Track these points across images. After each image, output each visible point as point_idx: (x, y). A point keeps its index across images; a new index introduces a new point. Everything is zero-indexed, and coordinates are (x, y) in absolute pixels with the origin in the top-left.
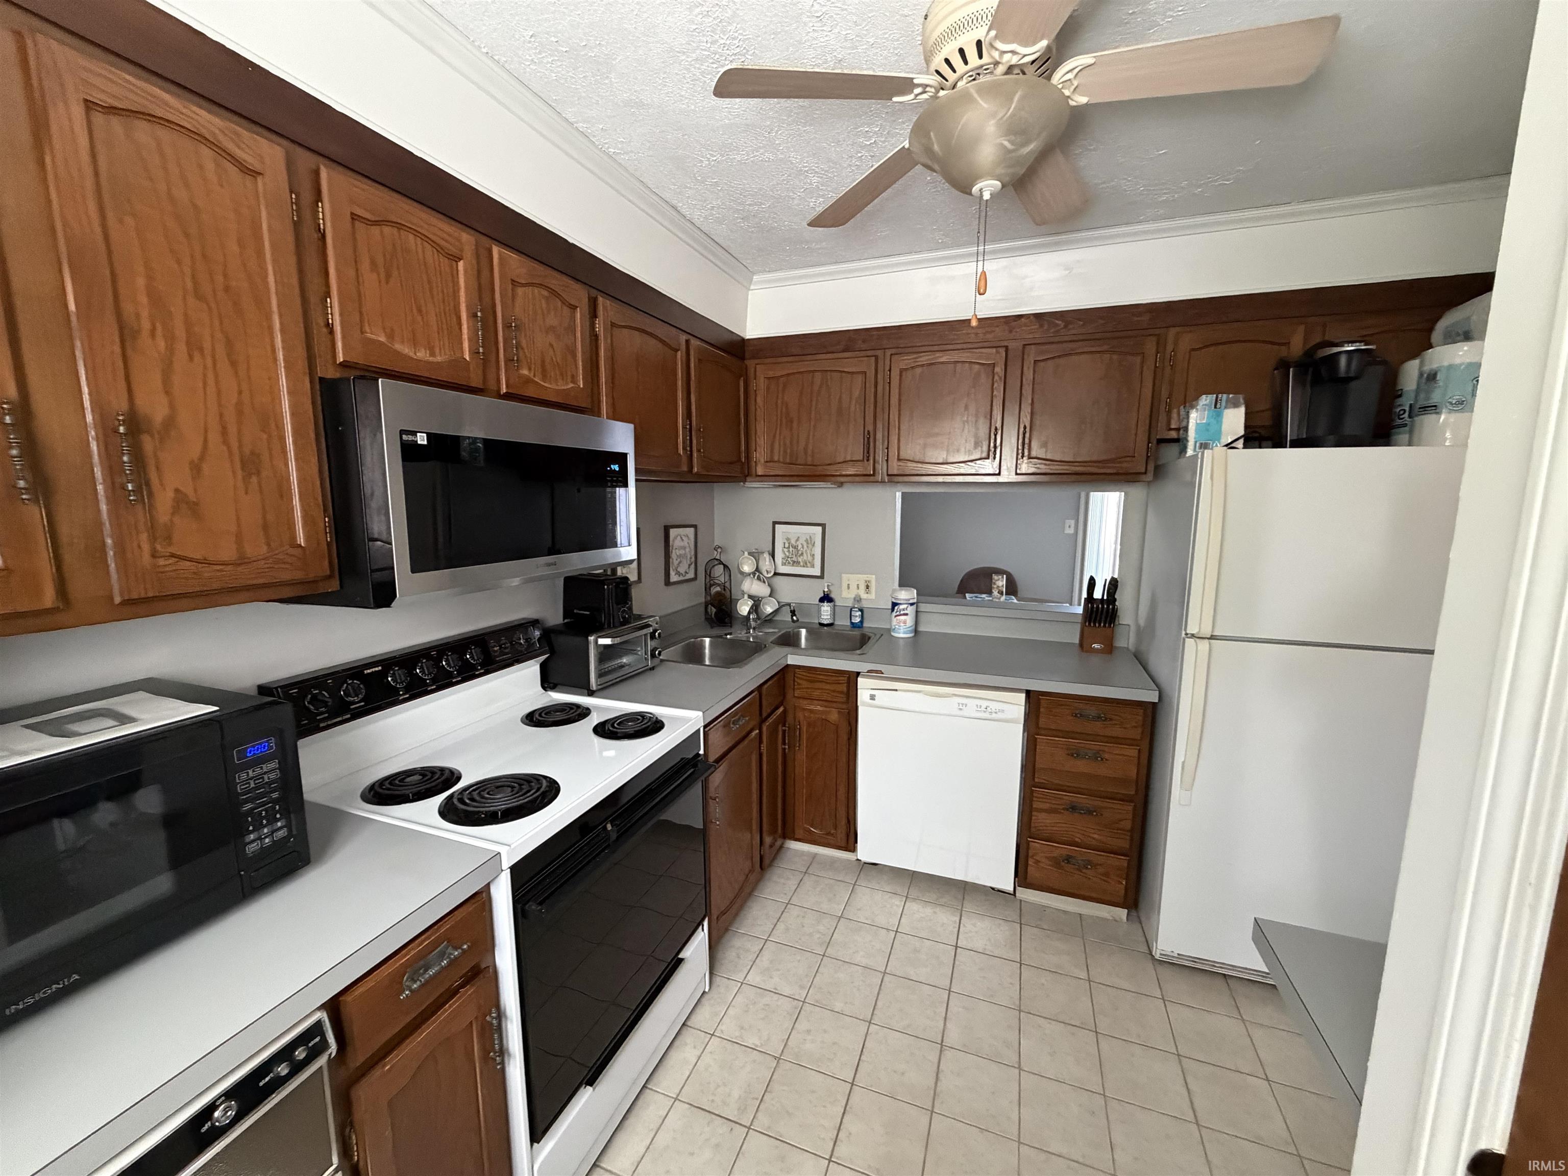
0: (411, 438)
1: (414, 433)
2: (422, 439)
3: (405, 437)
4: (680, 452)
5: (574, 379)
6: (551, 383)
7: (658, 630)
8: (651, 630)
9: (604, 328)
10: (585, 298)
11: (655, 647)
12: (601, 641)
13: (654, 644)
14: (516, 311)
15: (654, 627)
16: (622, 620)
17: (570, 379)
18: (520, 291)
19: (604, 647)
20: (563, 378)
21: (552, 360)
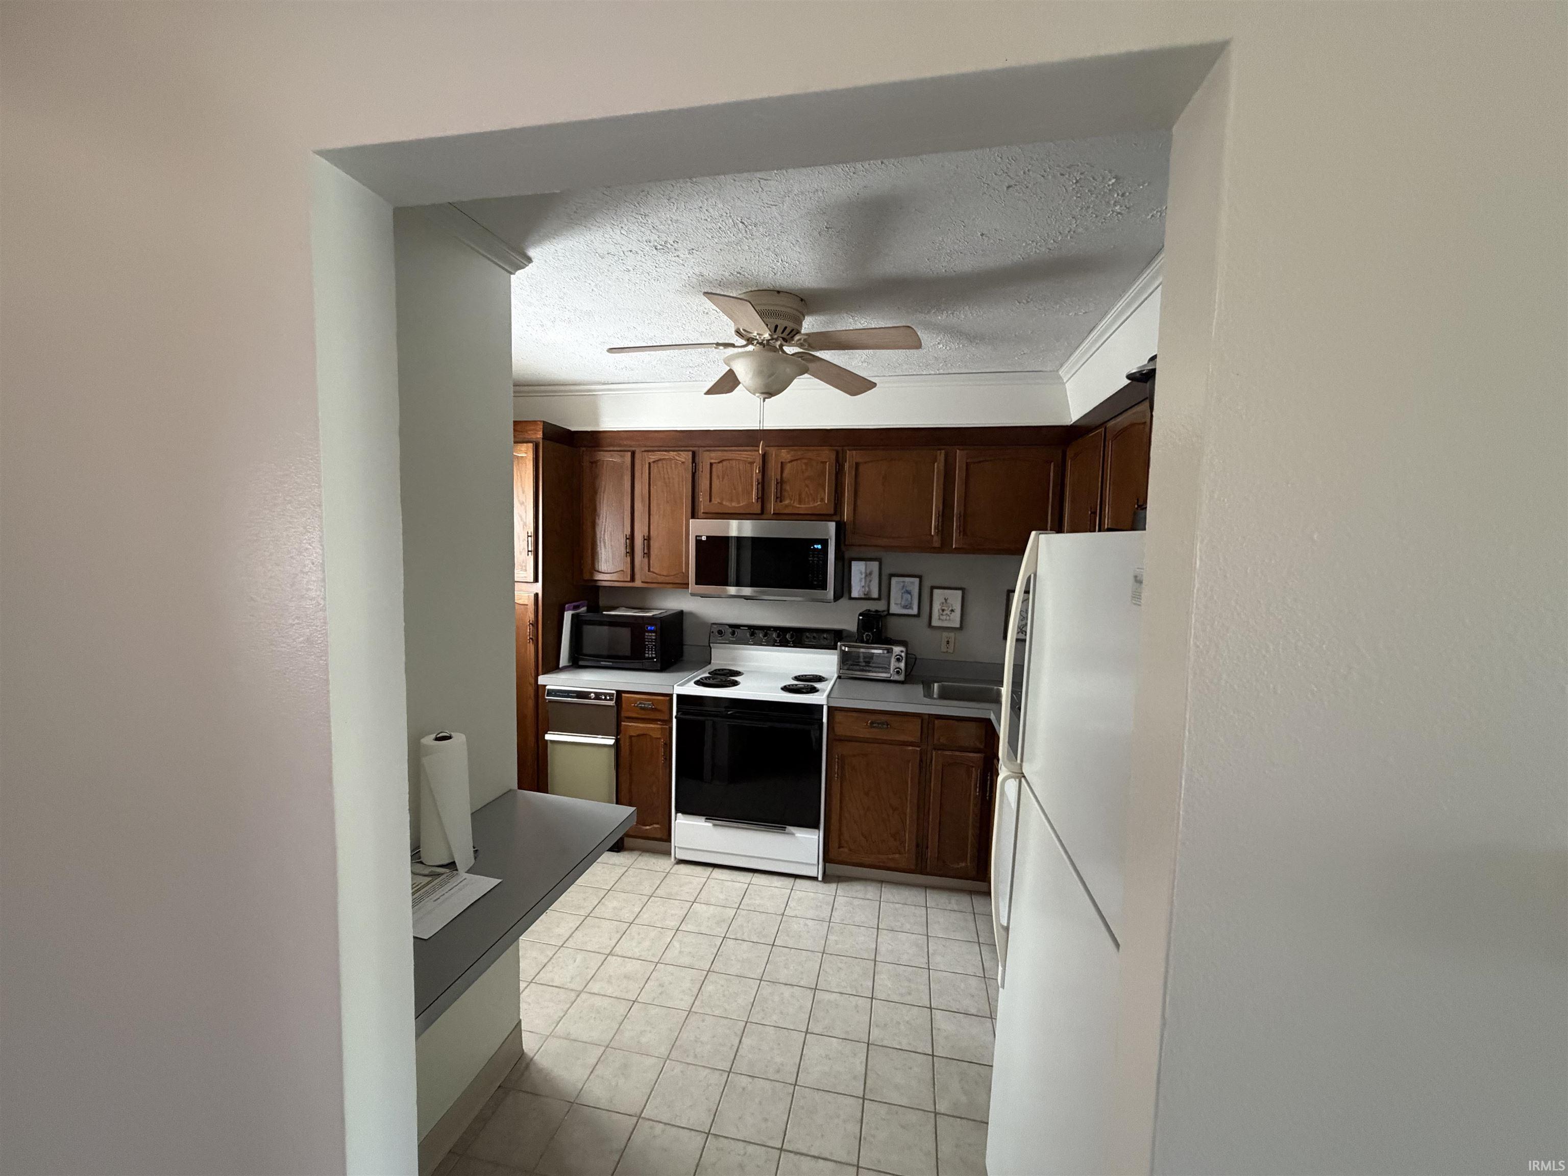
0: (700, 538)
1: (701, 536)
2: (704, 538)
3: (698, 538)
4: (933, 534)
5: (822, 500)
6: (805, 504)
7: (901, 656)
8: (894, 655)
9: (849, 467)
10: (833, 456)
11: (898, 666)
12: (843, 648)
13: (897, 665)
14: (785, 475)
15: (897, 653)
16: (865, 640)
17: (819, 500)
18: (789, 465)
19: (844, 651)
20: (814, 500)
21: (807, 493)
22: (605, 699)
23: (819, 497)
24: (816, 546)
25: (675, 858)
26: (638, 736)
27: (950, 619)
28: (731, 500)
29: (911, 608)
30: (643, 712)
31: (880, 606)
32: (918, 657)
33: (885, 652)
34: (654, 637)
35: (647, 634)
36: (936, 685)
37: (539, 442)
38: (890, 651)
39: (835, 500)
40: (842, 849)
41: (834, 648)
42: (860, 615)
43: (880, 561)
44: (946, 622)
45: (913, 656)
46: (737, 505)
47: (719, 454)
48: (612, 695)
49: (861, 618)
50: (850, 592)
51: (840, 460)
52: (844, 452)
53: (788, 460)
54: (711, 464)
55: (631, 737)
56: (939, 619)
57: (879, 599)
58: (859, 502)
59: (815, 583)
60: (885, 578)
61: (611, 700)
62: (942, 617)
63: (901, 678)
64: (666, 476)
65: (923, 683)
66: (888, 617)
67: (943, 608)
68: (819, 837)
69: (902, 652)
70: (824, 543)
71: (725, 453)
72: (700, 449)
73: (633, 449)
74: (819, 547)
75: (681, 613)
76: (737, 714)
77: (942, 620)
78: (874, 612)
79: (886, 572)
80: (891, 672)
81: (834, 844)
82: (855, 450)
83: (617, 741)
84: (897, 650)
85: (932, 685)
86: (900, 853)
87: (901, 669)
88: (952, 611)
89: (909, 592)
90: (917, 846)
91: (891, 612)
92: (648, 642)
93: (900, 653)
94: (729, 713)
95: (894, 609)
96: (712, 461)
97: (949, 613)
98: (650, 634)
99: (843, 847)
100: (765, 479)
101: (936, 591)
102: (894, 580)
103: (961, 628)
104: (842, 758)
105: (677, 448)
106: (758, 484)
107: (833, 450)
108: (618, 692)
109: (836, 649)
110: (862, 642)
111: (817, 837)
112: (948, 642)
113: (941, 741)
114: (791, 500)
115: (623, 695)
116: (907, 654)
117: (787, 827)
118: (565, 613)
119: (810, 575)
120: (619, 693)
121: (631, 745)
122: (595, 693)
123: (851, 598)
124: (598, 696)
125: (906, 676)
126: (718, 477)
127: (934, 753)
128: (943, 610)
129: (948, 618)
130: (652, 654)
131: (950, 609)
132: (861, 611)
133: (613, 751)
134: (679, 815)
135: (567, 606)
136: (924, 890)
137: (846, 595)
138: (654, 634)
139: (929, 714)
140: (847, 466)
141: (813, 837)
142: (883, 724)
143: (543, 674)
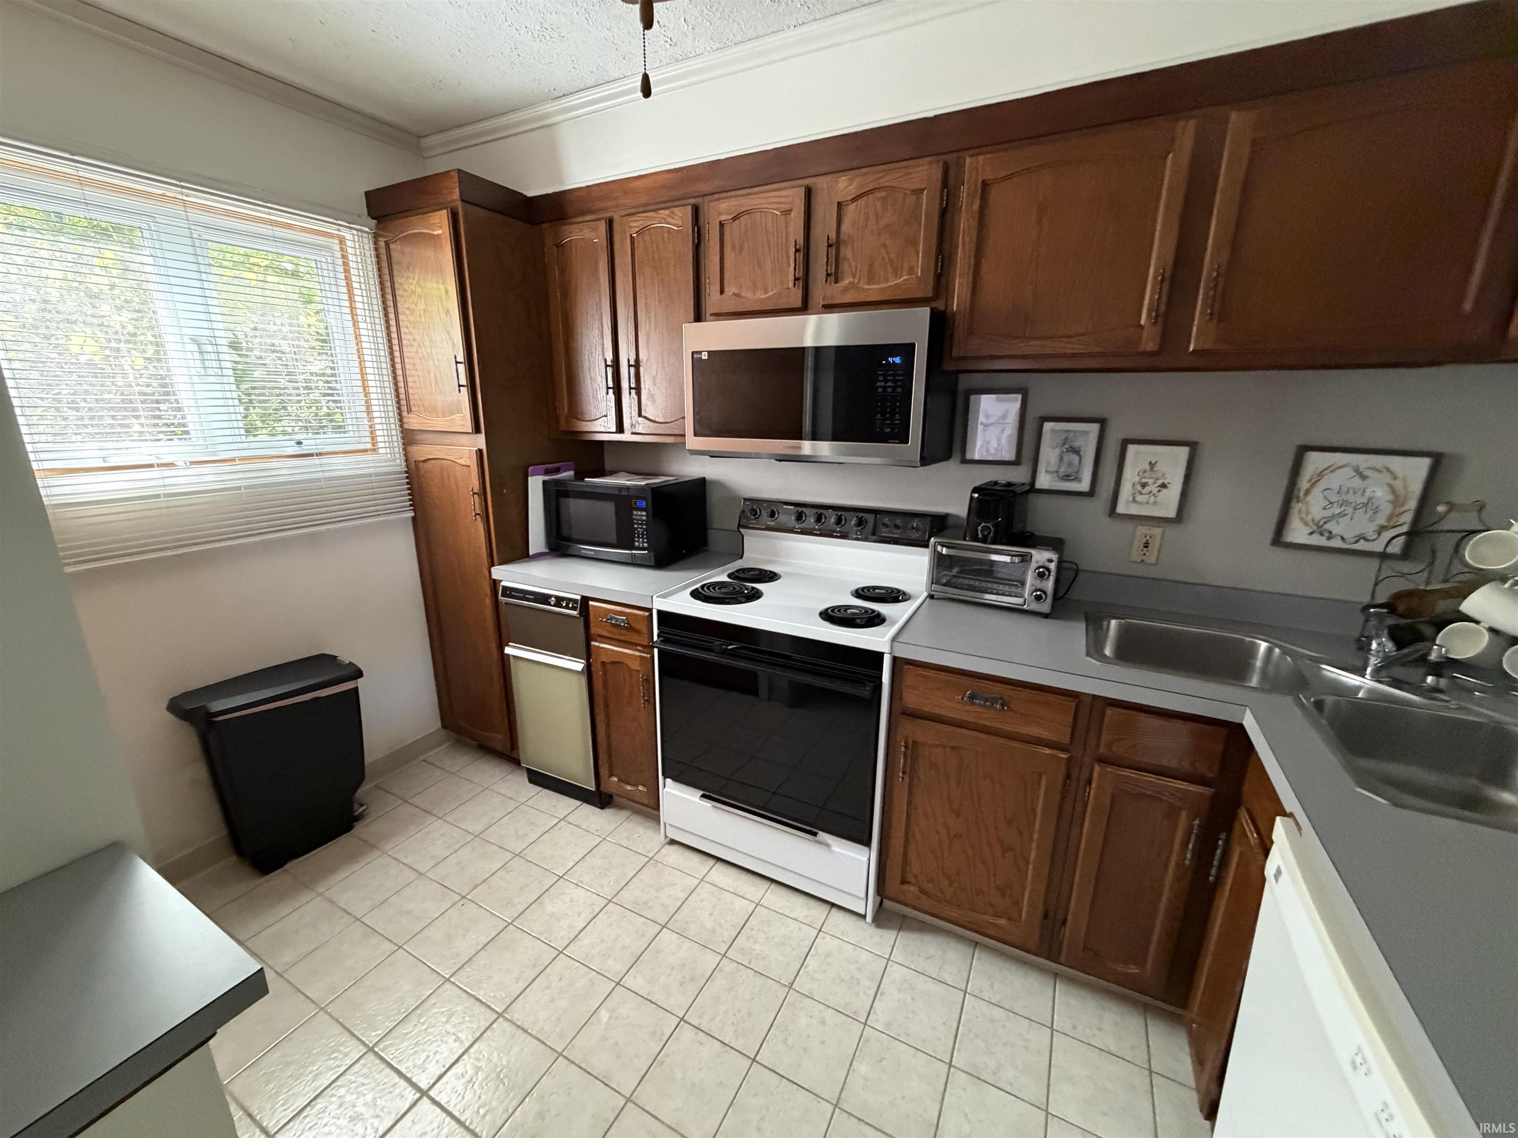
0: (699, 356)
1: (702, 352)
2: (705, 356)
3: (695, 356)
4: (1142, 322)
5: (911, 270)
6: (878, 283)
7: (1048, 570)
8: (1033, 565)
9: (968, 194)
10: (937, 173)
11: (1038, 587)
12: (939, 548)
13: (1039, 584)
14: (844, 228)
15: (1041, 564)
16: (980, 536)
17: (905, 272)
18: (852, 207)
19: (940, 554)
20: (896, 273)
21: (883, 258)
22: (567, 607)
23: (906, 266)
24: (890, 360)
25: (666, 836)
26: (613, 663)
27: (1155, 502)
28: (754, 288)
29: (1078, 479)
30: (614, 630)
31: (1018, 476)
32: (1082, 567)
33: (1016, 560)
34: (644, 518)
35: (635, 513)
36: (1113, 623)
37: (457, 209)
38: (1025, 559)
39: (936, 266)
40: (905, 887)
41: (923, 544)
42: (975, 490)
43: (1024, 392)
44: (1147, 506)
45: (1074, 566)
46: (763, 297)
47: (733, 202)
48: (575, 601)
49: (976, 495)
50: (964, 451)
51: (951, 181)
52: (960, 165)
53: (850, 198)
54: (722, 225)
55: (603, 663)
56: (1134, 501)
57: (1017, 462)
58: (985, 269)
59: (888, 430)
60: (1030, 427)
61: (574, 608)
62: (1139, 498)
63: (1045, 607)
64: (656, 256)
65: (1087, 620)
66: (1031, 496)
67: (1144, 480)
68: (869, 859)
69: (1050, 561)
70: (907, 350)
71: (743, 201)
72: (706, 198)
73: (609, 215)
74: (897, 360)
75: (702, 483)
76: (743, 651)
77: (1140, 503)
78: (1004, 485)
79: (1035, 411)
80: (1026, 596)
81: (895, 873)
82: (981, 154)
83: (588, 666)
84: (1040, 556)
85: (1105, 623)
86: (1010, 919)
87: (1045, 593)
88: (1164, 486)
89: (1076, 451)
90: (1046, 916)
91: (1038, 485)
92: (638, 524)
93: (1047, 564)
94: (730, 647)
95: (1044, 481)
96: (723, 218)
97: (1155, 490)
98: (639, 513)
99: (908, 883)
100: (812, 240)
101: (1132, 449)
102: (1048, 426)
103: (1180, 517)
104: (913, 747)
105: (668, 203)
106: (797, 251)
107: (938, 162)
108: (583, 598)
109: (927, 546)
110: (976, 539)
111: (865, 859)
112: (1146, 545)
113: (1114, 749)
114: (854, 277)
115: (591, 603)
116: (1060, 562)
117: (820, 833)
118: (530, 478)
119: (879, 416)
120: (585, 600)
121: (605, 674)
122: (557, 597)
123: (965, 461)
124: (559, 601)
125: (1053, 606)
126: (733, 247)
127: (1097, 768)
128: (1144, 485)
129: (1152, 499)
130: (643, 542)
131: (1160, 482)
132: (977, 484)
133: (584, 680)
134: (668, 781)
135: (530, 469)
136: (1052, 982)
137: (957, 455)
138: (644, 513)
139: (1094, 696)
140: (964, 192)
141: (860, 858)
142: (994, 701)
143: (500, 564)
